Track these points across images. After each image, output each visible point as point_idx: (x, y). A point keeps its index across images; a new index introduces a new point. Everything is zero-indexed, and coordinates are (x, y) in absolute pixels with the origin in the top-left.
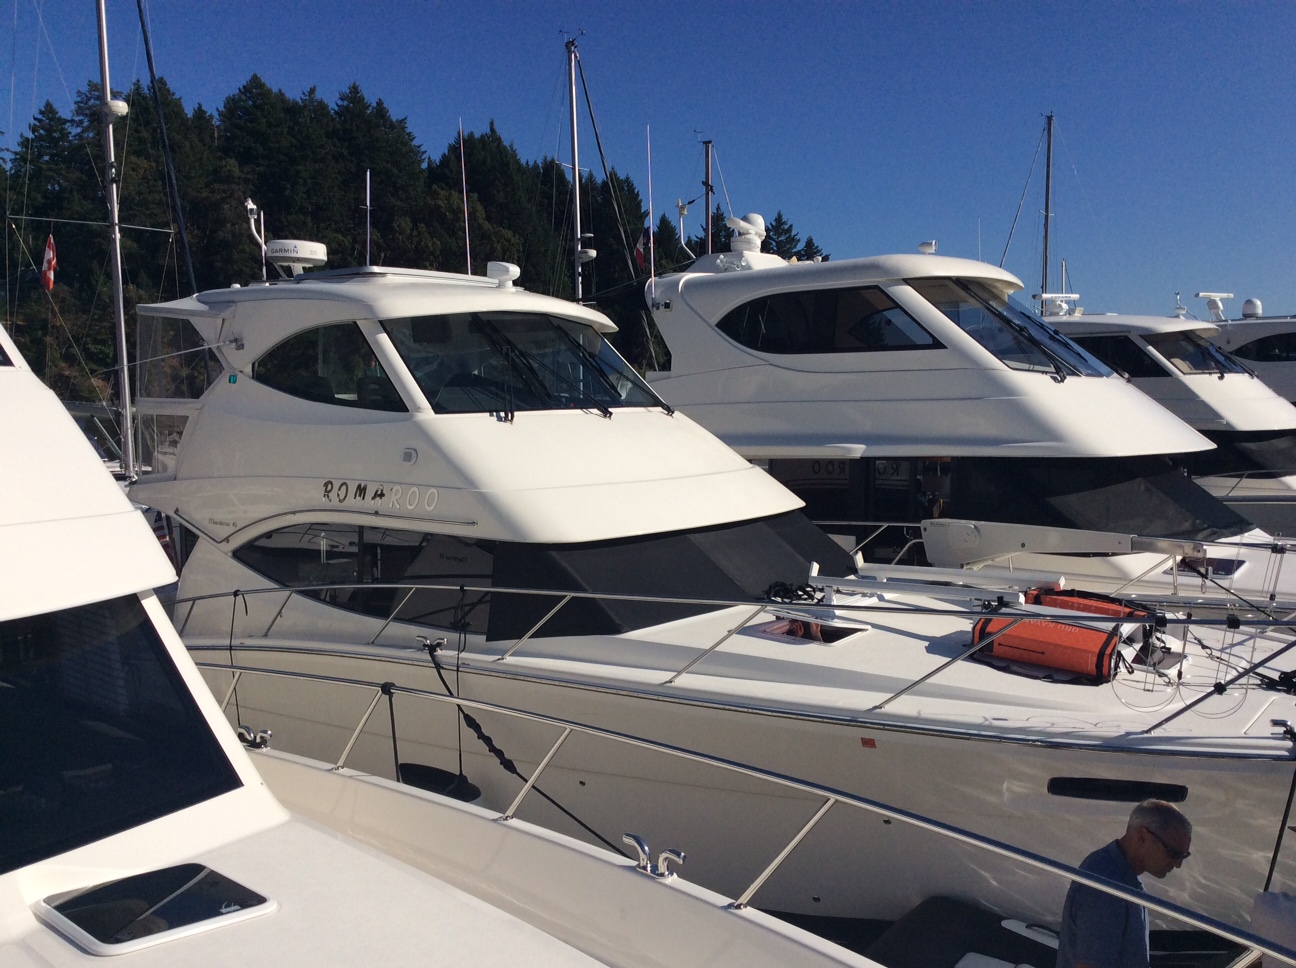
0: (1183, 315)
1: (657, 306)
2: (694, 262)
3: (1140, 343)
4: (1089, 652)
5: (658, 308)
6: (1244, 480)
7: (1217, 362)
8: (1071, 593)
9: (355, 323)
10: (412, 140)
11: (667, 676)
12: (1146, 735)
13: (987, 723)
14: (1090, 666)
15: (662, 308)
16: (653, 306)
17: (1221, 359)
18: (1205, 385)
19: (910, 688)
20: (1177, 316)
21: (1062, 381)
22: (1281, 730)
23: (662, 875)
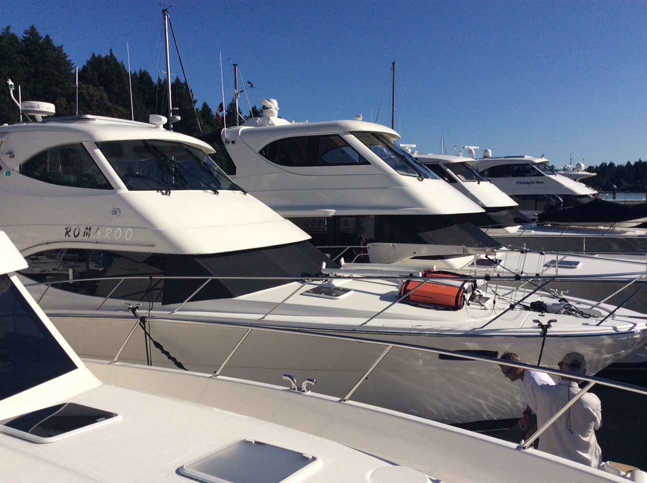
0: (462, 155)
1: (228, 142)
2: (244, 122)
3: (444, 167)
4: (452, 296)
5: (228, 143)
6: (489, 229)
7: (476, 176)
8: (439, 272)
9: (82, 144)
10: (66, 57)
11: (261, 316)
12: (482, 329)
13: (414, 327)
14: (453, 302)
15: (230, 143)
16: (226, 142)
17: (478, 175)
18: (471, 186)
19: (377, 315)
20: (459, 155)
21: (422, 180)
22: (537, 324)
23: (304, 391)
